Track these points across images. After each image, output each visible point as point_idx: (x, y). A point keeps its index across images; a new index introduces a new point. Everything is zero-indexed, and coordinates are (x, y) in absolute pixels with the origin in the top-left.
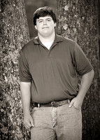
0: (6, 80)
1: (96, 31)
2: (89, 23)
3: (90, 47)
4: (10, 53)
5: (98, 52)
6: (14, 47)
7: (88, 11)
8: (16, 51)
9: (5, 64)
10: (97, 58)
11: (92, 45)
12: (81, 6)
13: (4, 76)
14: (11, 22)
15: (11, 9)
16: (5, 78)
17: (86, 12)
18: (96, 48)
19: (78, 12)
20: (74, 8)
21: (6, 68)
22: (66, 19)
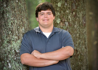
0: (10, 66)
1: (85, 24)
2: (79, 17)
3: (79, 38)
4: (14, 43)
5: (86, 42)
6: (16, 37)
7: (79, 8)
8: (19, 41)
9: (9, 52)
10: (86, 48)
11: (81, 37)
12: (72, 3)
13: (8, 63)
14: (14, 16)
15: (15, 4)
16: (9, 64)
17: (77, 8)
18: (84, 39)
19: (69, 8)
20: (66, 4)
21: (10, 56)
22: (59, 14)
